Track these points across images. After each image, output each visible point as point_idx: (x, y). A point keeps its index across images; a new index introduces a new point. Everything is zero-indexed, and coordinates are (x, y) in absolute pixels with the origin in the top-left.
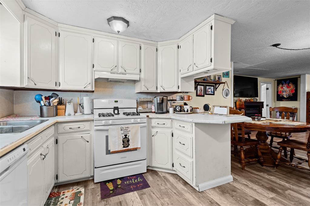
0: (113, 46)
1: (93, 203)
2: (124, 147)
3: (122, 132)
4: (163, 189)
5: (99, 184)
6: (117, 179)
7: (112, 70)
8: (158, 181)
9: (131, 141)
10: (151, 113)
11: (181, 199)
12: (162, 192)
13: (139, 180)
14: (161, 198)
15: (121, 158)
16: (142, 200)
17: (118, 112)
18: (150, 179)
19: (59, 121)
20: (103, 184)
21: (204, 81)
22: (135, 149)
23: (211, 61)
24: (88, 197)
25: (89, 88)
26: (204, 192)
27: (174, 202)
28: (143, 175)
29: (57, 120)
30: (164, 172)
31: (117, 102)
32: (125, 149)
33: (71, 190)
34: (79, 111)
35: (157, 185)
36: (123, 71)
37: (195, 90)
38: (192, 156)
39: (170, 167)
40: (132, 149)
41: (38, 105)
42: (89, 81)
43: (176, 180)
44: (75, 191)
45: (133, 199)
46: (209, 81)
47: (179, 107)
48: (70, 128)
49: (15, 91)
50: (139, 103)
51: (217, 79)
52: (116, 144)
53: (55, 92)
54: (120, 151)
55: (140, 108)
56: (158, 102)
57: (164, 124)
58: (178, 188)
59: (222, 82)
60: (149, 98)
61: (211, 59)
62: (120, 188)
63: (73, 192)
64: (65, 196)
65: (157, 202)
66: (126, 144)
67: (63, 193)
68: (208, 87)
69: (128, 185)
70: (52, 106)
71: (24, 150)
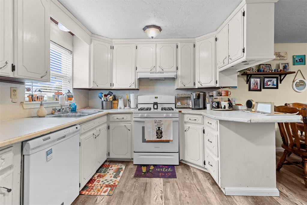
0: (152, 49)
1: (127, 178)
2: (157, 138)
3: (156, 124)
4: (188, 183)
5: (137, 166)
6: (151, 165)
7: (151, 70)
8: (186, 175)
9: (164, 134)
10: (189, 109)
11: (201, 196)
12: (185, 184)
13: (169, 170)
14: (182, 190)
15: (155, 147)
16: (164, 187)
17: (157, 107)
18: (179, 171)
19: (110, 112)
20: (140, 166)
21: (259, 73)
22: (168, 141)
23: (244, 52)
24: (125, 174)
25: (133, 87)
26: (232, 197)
27: (192, 196)
28: (175, 167)
29: (109, 111)
30: (196, 168)
31: (157, 98)
32: (158, 139)
33: (117, 165)
34: (128, 105)
35: (184, 178)
36: (161, 70)
37: (247, 83)
38: (217, 155)
39: (202, 164)
40: (165, 140)
41: (101, 101)
42: (133, 81)
43: (205, 178)
44: (119, 167)
45: (157, 183)
46: (266, 71)
47: (216, 103)
48: (117, 118)
49: (90, 91)
50: (178, 99)
51: (281, 68)
52: (151, 135)
53: (110, 91)
54: (154, 141)
55: (179, 104)
56: (194, 98)
57: (195, 120)
58: (203, 186)
59: (290, 72)
60: (187, 93)
61: (244, 50)
62: (151, 172)
63: (118, 167)
64: (112, 168)
65: (176, 192)
66: (160, 135)
67: (112, 166)
68: (266, 80)
69: (158, 172)
70: (108, 101)
71: (77, 128)
